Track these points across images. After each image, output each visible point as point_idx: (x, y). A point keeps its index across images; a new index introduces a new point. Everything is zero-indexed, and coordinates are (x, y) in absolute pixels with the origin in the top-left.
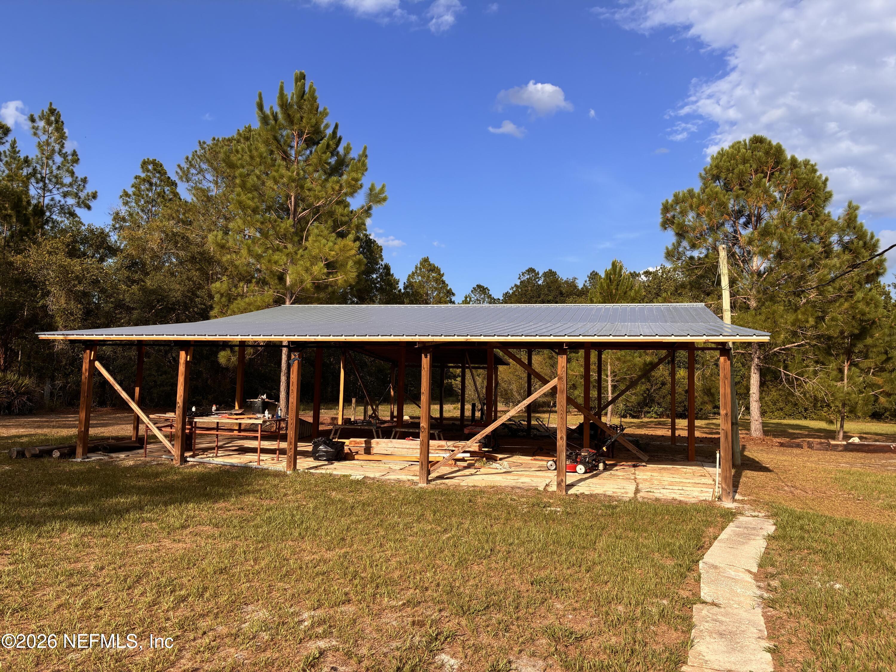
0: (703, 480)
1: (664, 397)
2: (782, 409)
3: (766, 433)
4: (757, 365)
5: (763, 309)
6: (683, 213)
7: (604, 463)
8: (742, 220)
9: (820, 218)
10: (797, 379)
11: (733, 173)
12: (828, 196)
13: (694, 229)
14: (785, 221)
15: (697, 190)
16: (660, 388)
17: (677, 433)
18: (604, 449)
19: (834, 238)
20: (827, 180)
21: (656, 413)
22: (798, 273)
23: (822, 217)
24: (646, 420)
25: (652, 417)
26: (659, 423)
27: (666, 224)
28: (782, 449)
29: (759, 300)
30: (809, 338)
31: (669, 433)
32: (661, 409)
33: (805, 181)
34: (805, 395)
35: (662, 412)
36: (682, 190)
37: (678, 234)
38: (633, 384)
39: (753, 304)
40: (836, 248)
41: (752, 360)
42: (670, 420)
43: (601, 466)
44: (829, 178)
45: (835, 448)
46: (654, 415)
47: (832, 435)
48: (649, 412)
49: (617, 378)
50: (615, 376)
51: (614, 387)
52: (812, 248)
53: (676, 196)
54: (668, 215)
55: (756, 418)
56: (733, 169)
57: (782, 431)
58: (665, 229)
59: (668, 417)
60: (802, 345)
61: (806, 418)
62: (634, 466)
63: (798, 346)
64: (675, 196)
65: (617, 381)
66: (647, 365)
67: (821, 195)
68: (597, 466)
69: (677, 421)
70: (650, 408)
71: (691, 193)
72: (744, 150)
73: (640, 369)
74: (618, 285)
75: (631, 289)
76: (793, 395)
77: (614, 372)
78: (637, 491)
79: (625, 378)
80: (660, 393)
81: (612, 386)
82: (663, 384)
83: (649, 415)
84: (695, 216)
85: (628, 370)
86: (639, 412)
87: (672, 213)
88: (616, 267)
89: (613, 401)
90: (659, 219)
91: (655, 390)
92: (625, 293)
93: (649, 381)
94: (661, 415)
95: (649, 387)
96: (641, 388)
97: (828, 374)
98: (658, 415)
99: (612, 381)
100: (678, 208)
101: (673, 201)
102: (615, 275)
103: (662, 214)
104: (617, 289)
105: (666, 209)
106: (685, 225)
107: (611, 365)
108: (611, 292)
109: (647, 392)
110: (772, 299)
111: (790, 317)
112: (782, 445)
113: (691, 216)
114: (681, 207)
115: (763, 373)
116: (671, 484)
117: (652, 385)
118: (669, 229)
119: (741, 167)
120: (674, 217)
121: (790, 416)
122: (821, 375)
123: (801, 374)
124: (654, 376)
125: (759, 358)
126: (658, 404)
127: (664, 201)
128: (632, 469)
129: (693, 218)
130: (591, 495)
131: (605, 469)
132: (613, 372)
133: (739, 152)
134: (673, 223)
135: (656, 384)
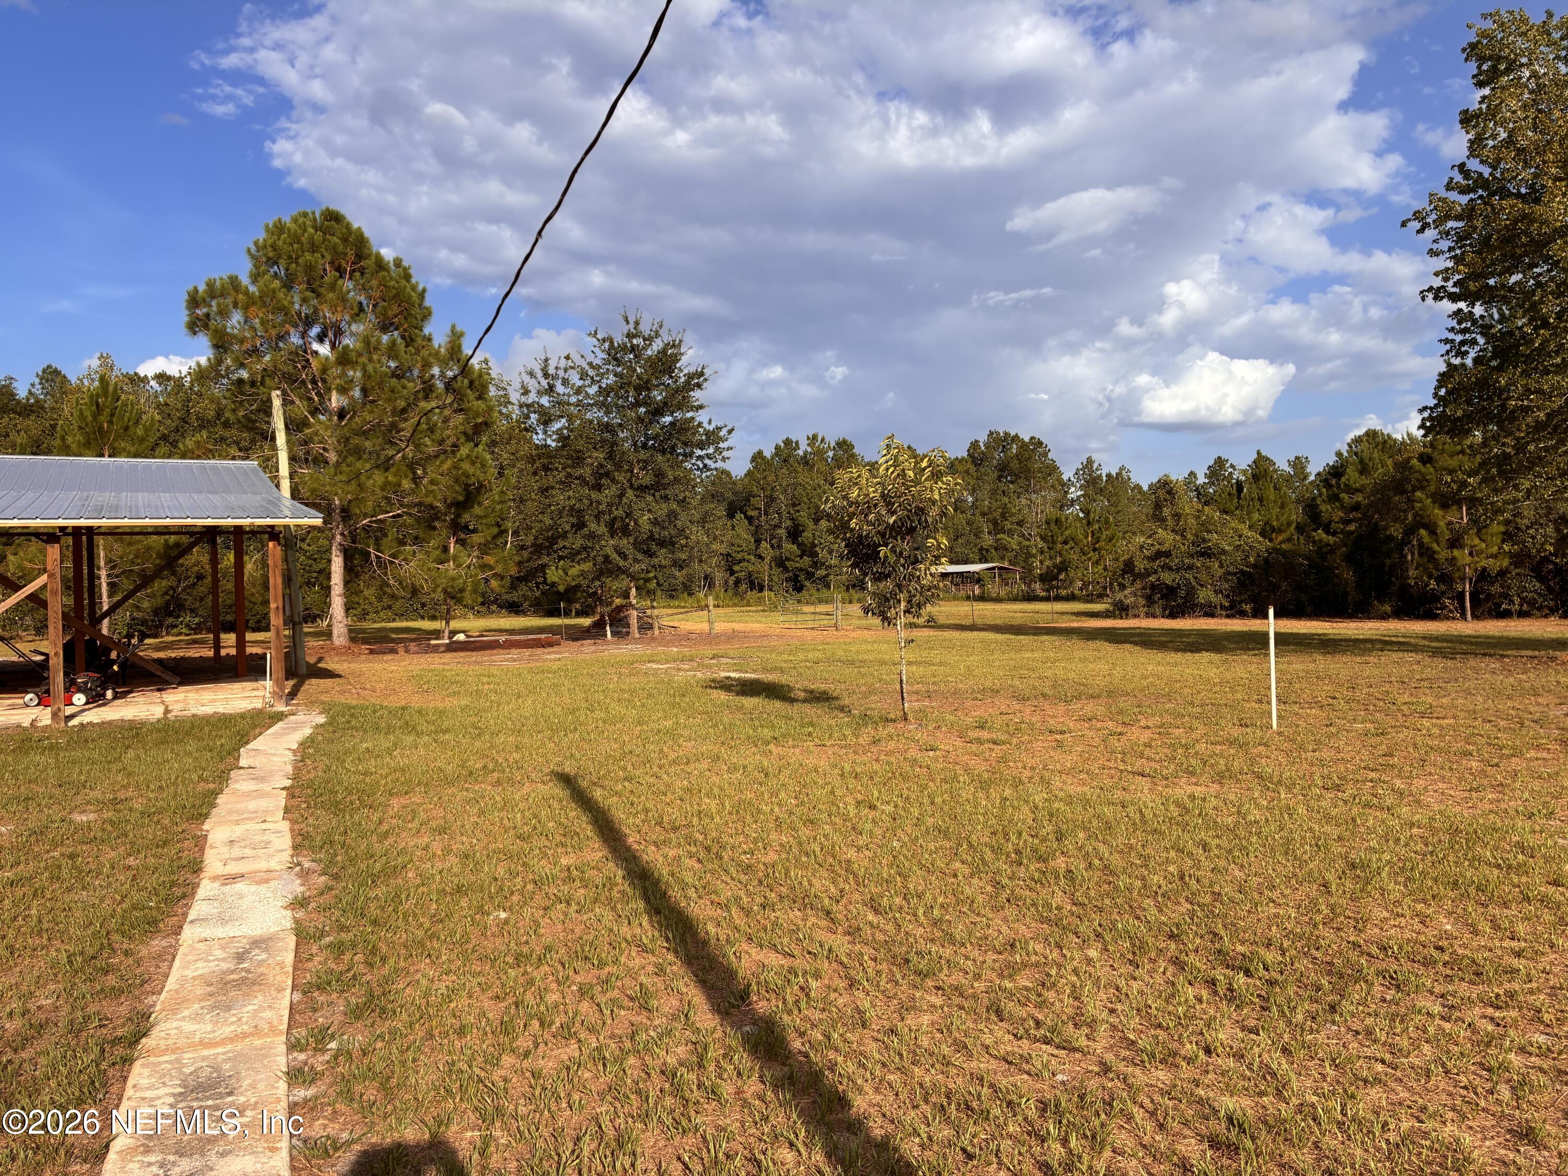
0: (255, 693)
1: (201, 599)
2: (390, 607)
3: (353, 640)
4: (340, 544)
5: (344, 468)
6: (224, 313)
7: (113, 689)
8: (315, 331)
9: (416, 345)
10: (391, 563)
11: (297, 263)
12: (427, 314)
13: (242, 341)
14: (369, 346)
15: (245, 280)
16: (194, 584)
17: (223, 652)
18: (115, 668)
19: (436, 371)
20: (424, 290)
21: (188, 626)
22: (388, 420)
23: (419, 341)
24: (170, 638)
25: (180, 634)
26: (195, 642)
27: (194, 326)
28: (371, 657)
29: (340, 453)
30: (407, 506)
31: (211, 653)
32: (197, 620)
33: (394, 291)
34: (400, 584)
35: (198, 624)
36: (220, 274)
37: (216, 346)
38: (146, 580)
39: (332, 457)
40: (440, 385)
41: (333, 537)
42: (211, 636)
43: (109, 694)
44: (428, 288)
45: (435, 649)
46: (184, 631)
47: (437, 634)
48: (176, 626)
49: (117, 571)
50: (113, 568)
51: (112, 586)
52: (404, 387)
53: (210, 285)
54: (198, 312)
55: (340, 618)
56: (297, 258)
57: (382, 637)
58: (195, 333)
59: (209, 631)
60: (399, 516)
61: (423, 618)
62: (159, 690)
63: (393, 517)
64: (207, 285)
65: (117, 577)
66: (171, 548)
67: (416, 311)
68: (104, 695)
69: (223, 636)
70: (178, 617)
71: (234, 282)
72: (312, 231)
73: (158, 554)
74: (112, 415)
75: (137, 422)
76: (388, 585)
77: (111, 561)
78: (167, 711)
79: (132, 571)
80: (195, 593)
81: (108, 584)
82: (200, 577)
83: (175, 630)
84: (242, 321)
85: (137, 557)
86: (157, 627)
87: (205, 310)
88: (108, 383)
89: (113, 609)
90: (184, 316)
91: (184, 589)
92: (126, 429)
93: (174, 573)
94: (197, 629)
95: (175, 584)
96: (160, 585)
97: (428, 553)
98: (192, 629)
99: (108, 576)
100: (214, 303)
101: (205, 291)
102: (106, 397)
103: (188, 308)
104: (111, 422)
105: (194, 301)
106: (227, 334)
107: (105, 549)
108: (101, 428)
109: (171, 592)
110: (358, 452)
111: (379, 478)
112: (372, 652)
113: (236, 318)
114: (219, 305)
115: (348, 555)
116: (214, 701)
117: (179, 581)
118: (201, 335)
119: (308, 256)
120: (207, 316)
121: (402, 616)
122: (420, 556)
123: (394, 556)
124: (182, 565)
125: (342, 534)
126: (192, 611)
127: (190, 288)
128: (158, 694)
129: (239, 323)
130: (103, 723)
131: (115, 697)
132: (109, 561)
133: (305, 231)
134: (206, 326)
135: (187, 578)
